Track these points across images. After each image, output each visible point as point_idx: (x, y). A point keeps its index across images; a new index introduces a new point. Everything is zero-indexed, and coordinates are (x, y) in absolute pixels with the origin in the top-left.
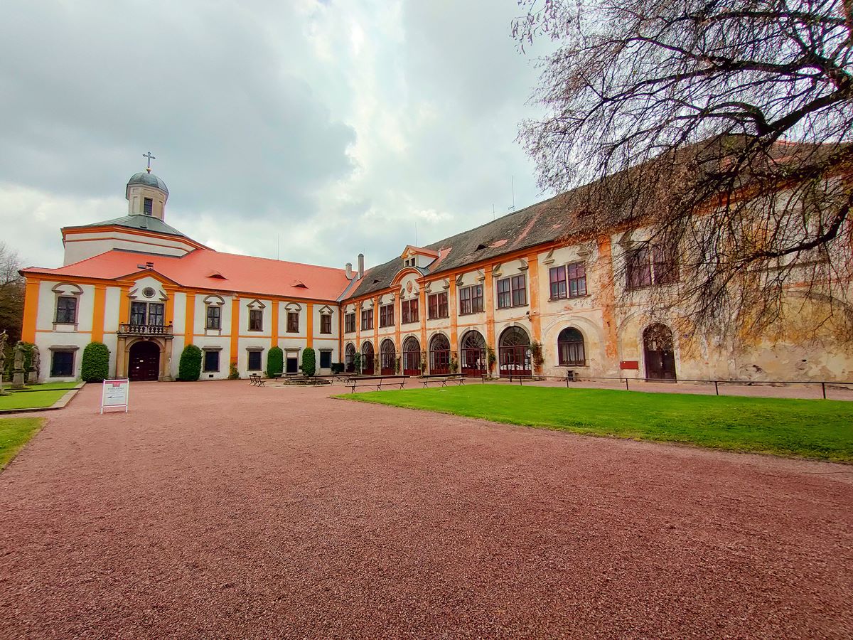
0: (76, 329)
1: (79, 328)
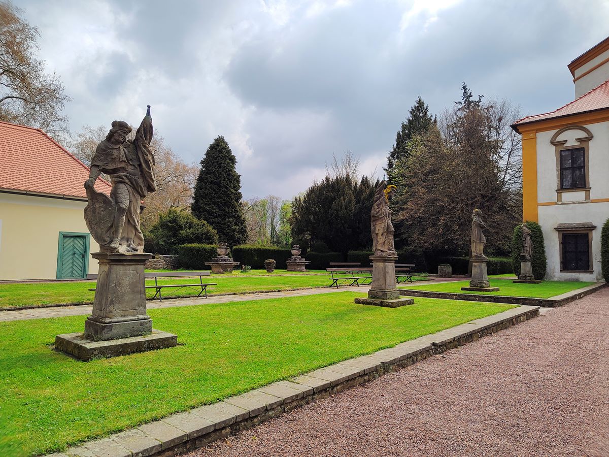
0: (588, 197)
1: (593, 195)
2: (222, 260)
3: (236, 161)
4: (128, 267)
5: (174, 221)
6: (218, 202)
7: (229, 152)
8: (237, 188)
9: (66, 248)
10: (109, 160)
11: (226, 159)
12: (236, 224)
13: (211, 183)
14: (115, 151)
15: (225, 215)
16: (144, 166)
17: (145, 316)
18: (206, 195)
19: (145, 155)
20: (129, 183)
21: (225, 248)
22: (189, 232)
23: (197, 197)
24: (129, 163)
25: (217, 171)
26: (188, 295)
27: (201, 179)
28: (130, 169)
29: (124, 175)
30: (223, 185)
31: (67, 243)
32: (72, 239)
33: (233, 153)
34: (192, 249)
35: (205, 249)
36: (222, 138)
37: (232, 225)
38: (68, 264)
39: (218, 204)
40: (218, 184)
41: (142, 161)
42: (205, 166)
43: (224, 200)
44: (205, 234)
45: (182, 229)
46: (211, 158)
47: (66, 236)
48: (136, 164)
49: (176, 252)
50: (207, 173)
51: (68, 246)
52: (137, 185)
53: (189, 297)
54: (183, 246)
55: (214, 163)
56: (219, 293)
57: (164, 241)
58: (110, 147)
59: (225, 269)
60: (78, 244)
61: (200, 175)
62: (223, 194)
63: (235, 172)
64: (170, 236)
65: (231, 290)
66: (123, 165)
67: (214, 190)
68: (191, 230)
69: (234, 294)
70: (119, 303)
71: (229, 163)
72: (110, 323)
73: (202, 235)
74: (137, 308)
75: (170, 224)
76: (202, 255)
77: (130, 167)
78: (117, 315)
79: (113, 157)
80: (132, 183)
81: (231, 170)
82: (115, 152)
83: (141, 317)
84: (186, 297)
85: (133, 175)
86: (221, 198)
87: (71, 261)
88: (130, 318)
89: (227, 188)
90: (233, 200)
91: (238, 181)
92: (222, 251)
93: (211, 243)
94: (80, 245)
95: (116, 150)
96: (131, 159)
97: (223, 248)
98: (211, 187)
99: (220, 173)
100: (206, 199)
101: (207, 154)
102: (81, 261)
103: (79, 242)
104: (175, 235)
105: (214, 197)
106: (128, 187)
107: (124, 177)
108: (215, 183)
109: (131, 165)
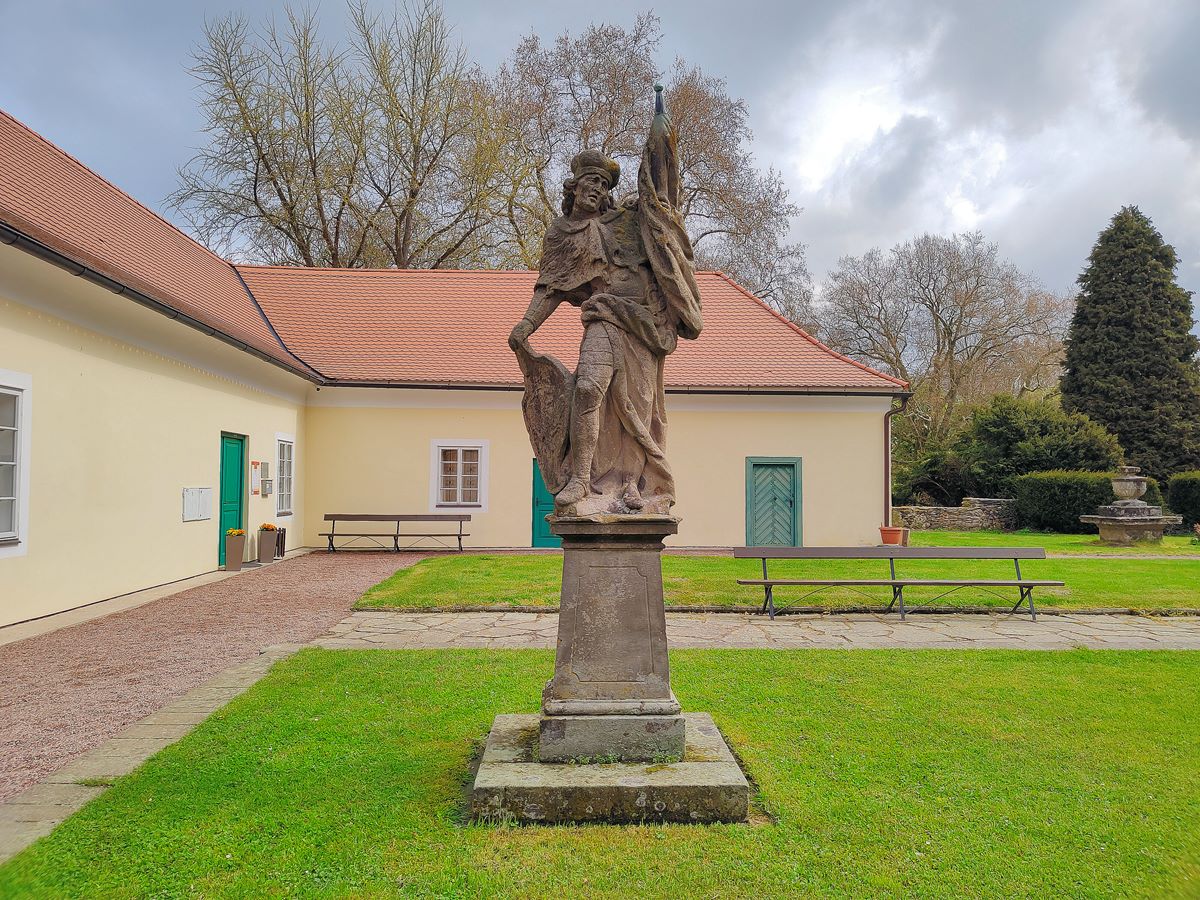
2: (1127, 510)
3: (1177, 258)
4: (612, 557)
5: (1003, 420)
6: (1131, 367)
7: (1155, 239)
8: (1181, 325)
9: (760, 488)
10: (569, 264)
11: (1145, 258)
12: (1184, 417)
13: (1108, 323)
14: (579, 237)
15: (1150, 397)
16: (656, 263)
17: (664, 704)
18: (1097, 354)
19: (655, 233)
20: (614, 319)
21: (1135, 481)
22: (1041, 443)
23: (1073, 363)
24: (613, 262)
25: (1123, 291)
26: (985, 608)
27: (1080, 319)
28: (616, 279)
29: (600, 300)
30: (1139, 325)
31: (760, 480)
32: (770, 470)
33: (1166, 241)
34: (1048, 485)
35: (1083, 485)
36: (1134, 211)
37: (1173, 421)
38: (764, 518)
39: (1131, 374)
40: (1127, 323)
41: (650, 252)
42: (1089, 286)
43: (1146, 360)
44: (1084, 445)
45: (1022, 438)
46: (1103, 264)
47: (758, 465)
48: (634, 263)
49: (1012, 491)
50: (1096, 302)
51: (764, 484)
52: (633, 320)
53: (986, 613)
54: (1025, 476)
55: (1112, 275)
56: (1078, 607)
57: (983, 466)
58: (569, 230)
59: (1138, 533)
60: (780, 479)
61: (1078, 308)
62: (1144, 346)
63: (1175, 286)
64: (997, 455)
65: (1120, 602)
66: (597, 272)
67: (1117, 340)
68: (1047, 438)
69: (1132, 613)
70: (588, 657)
71: (1155, 268)
72: (560, 713)
73: (1076, 449)
74: (641, 678)
75: (993, 430)
76: (1076, 498)
77: (617, 273)
78: (584, 692)
79: (576, 254)
80: (620, 319)
81: (1162, 285)
82: (579, 241)
83: (651, 704)
84: (979, 612)
85: (623, 295)
86: (1138, 356)
87: (770, 513)
88: (618, 706)
89: (1152, 330)
90: (1172, 358)
91: (1186, 308)
92: (1127, 486)
93: (1104, 468)
94: (783, 482)
95: (581, 234)
96: (617, 252)
97: (1129, 480)
98: (1108, 334)
99: (1132, 295)
100: (1095, 363)
101: (1096, 257)
102: (788, 512)
103: (782, 475)
104: (1007, 454)
105: (1118, 357)
106: (611, 330)
107: (599, 305)
108: (1118, 323)
109: (620, 267)
